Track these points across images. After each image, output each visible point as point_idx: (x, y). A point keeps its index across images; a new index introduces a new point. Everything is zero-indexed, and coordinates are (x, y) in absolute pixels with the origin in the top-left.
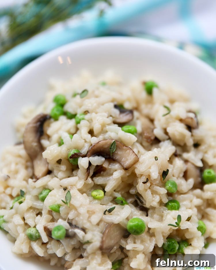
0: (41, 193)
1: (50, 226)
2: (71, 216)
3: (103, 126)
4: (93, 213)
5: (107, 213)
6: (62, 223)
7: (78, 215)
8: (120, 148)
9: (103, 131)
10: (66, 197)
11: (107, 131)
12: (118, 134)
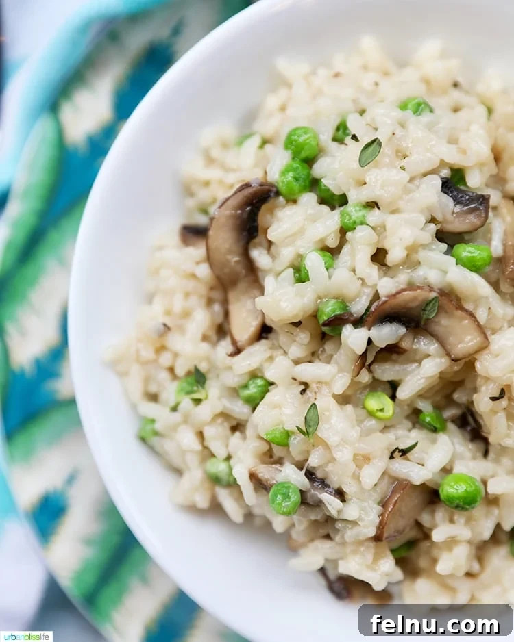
0: (246, 386)
1: (265, 472)
2: (313, 461)
3: (412, 250)
4: (367, 459)
5: (397, 454)
6: (292, 476)
7: (333, 460)
8: (446, 312)
9: (410, 262)
10: (306, 418)
11: (419, 263)
12: (445, 273)
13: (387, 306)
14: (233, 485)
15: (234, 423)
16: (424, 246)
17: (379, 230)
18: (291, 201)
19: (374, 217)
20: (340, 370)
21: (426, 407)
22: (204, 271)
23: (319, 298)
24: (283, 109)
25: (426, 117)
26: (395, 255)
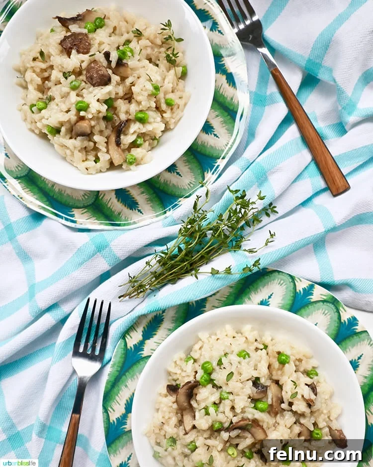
0: (189, 445)
10: (209, 460)
11: (245, 411)
12: (254, 415)
13: (235, 425)
15: (185, 455)
17: (233, 401)
18: (204, 386)
19: (231, 397)
20: (220, 443)
21: (247, 451)
22: (175, 406)
23: (213, 421)
24: (200, 349)
25: (247, 359)
26: (238, 410)
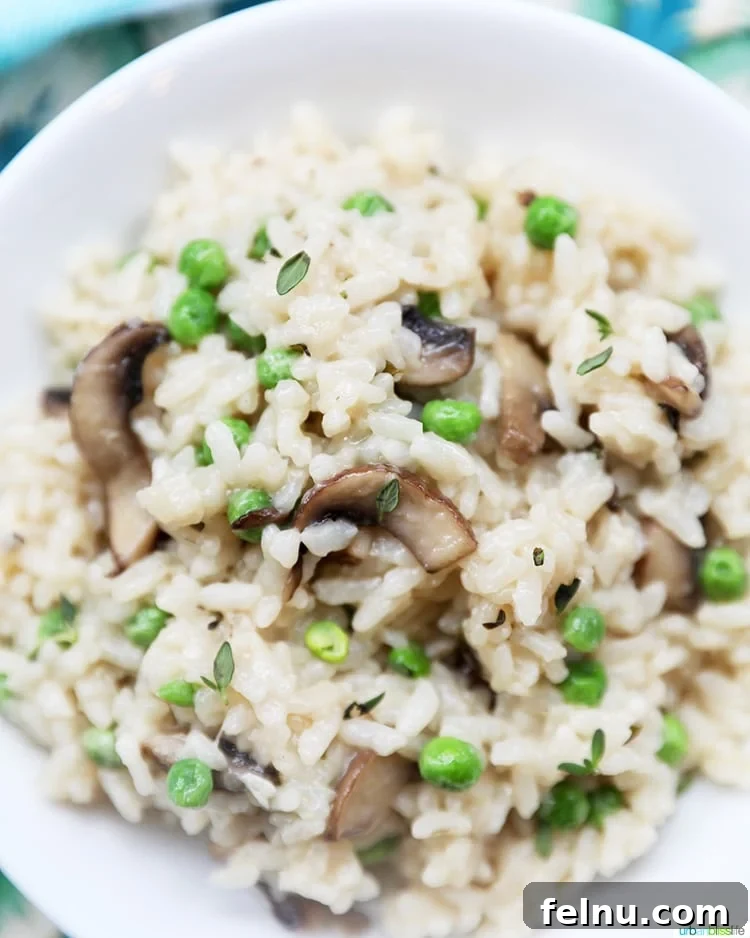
0: (133, 620)
1: (164, 746)
2: (231, 727)
3: (357, 413)
4: (308, 720)
5: (355, 712)
6: (201, 750)
7: (257, 724)
8: (412, 501)
9: (357, 430)
10: (215, 664)
11: (370, 432)
12: (409, 444)
13: (324, 496)
14: (119, 766)
15: (121, 675)
16: (375, 407)
17: (310, 386)
18: (190, 347)
19: (302, 366)
20: (266, 592)
21: (398, 641)
22: (70, 454)
23: (230, 487)
24: (180, 214)
25: (381, 218)
26: (331, 424)
